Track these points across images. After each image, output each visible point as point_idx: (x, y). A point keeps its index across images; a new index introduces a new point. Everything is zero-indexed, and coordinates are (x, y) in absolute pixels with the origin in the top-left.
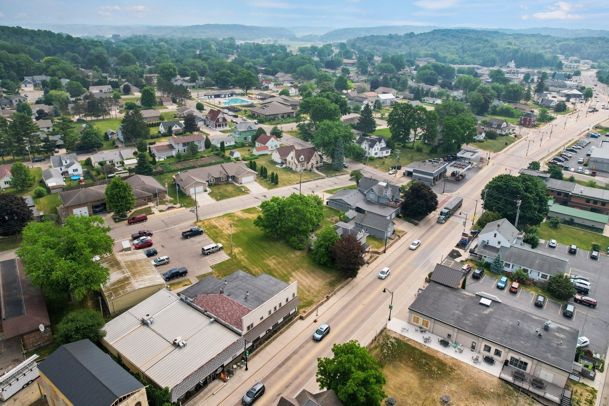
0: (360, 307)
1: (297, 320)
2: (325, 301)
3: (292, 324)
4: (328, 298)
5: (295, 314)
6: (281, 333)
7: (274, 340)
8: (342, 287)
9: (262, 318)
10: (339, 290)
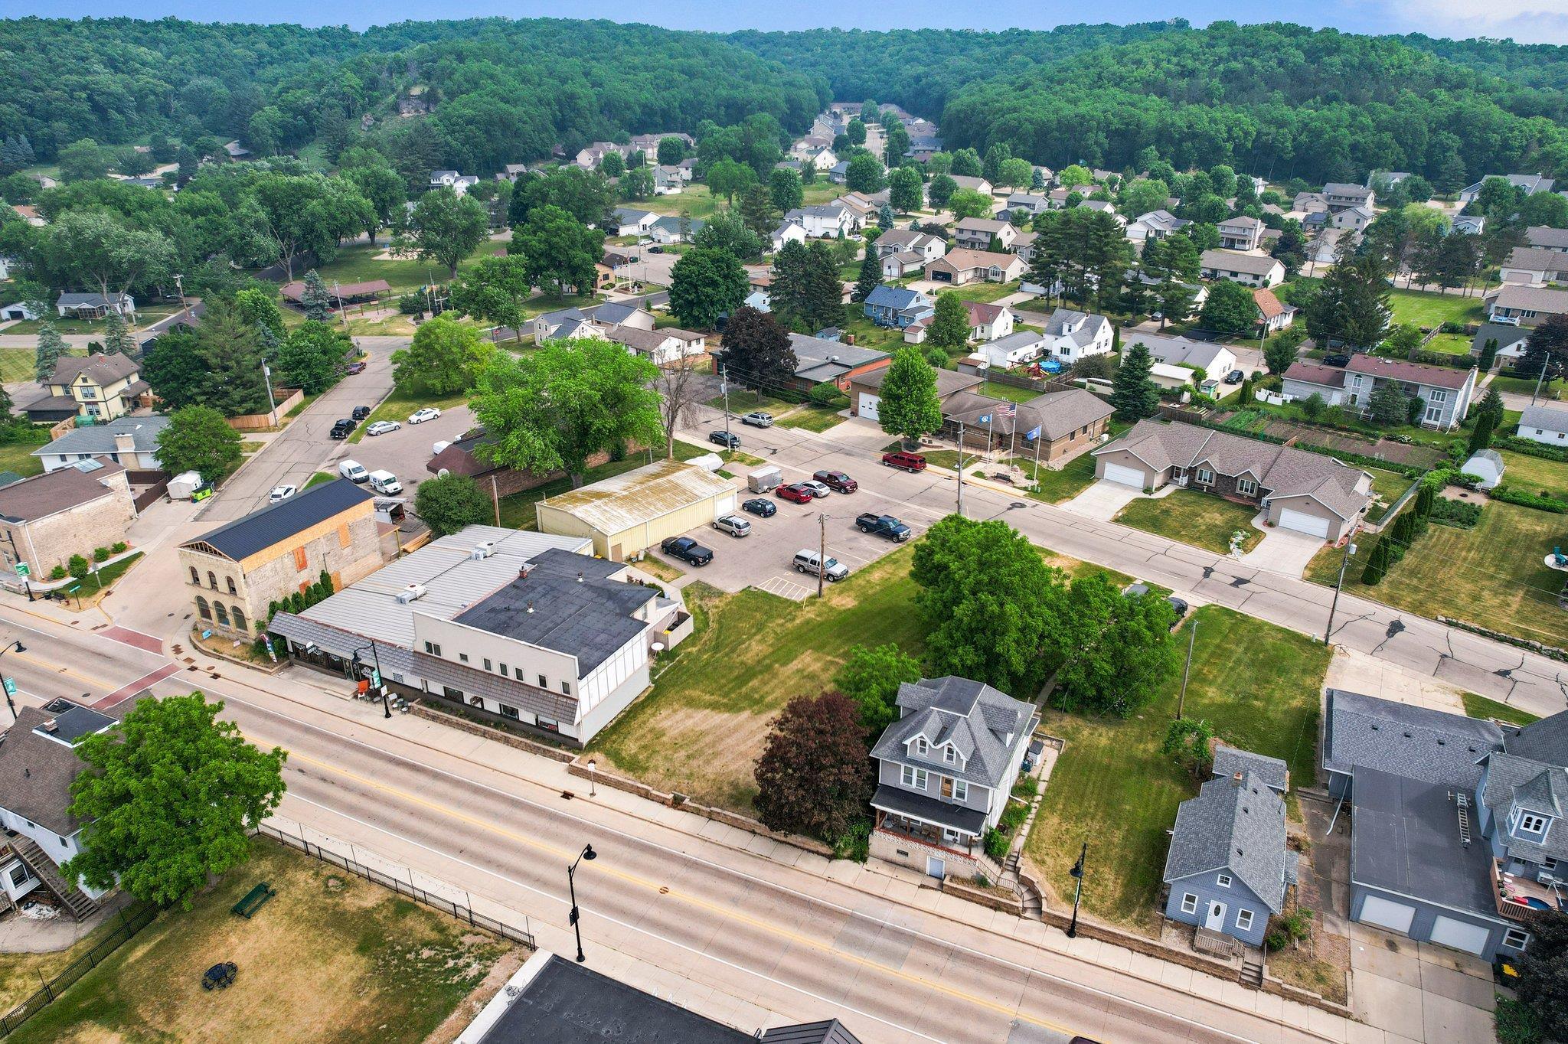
0: (653, 885)
1: (564, 759)
2: (663, 802)
3: (545, 753)
4: (677, 803)
5: (573, 744)
6: (507, 741)
7: (484, 734)
8: (754, 832)
9: (464, 657)
10: (735, 824)
